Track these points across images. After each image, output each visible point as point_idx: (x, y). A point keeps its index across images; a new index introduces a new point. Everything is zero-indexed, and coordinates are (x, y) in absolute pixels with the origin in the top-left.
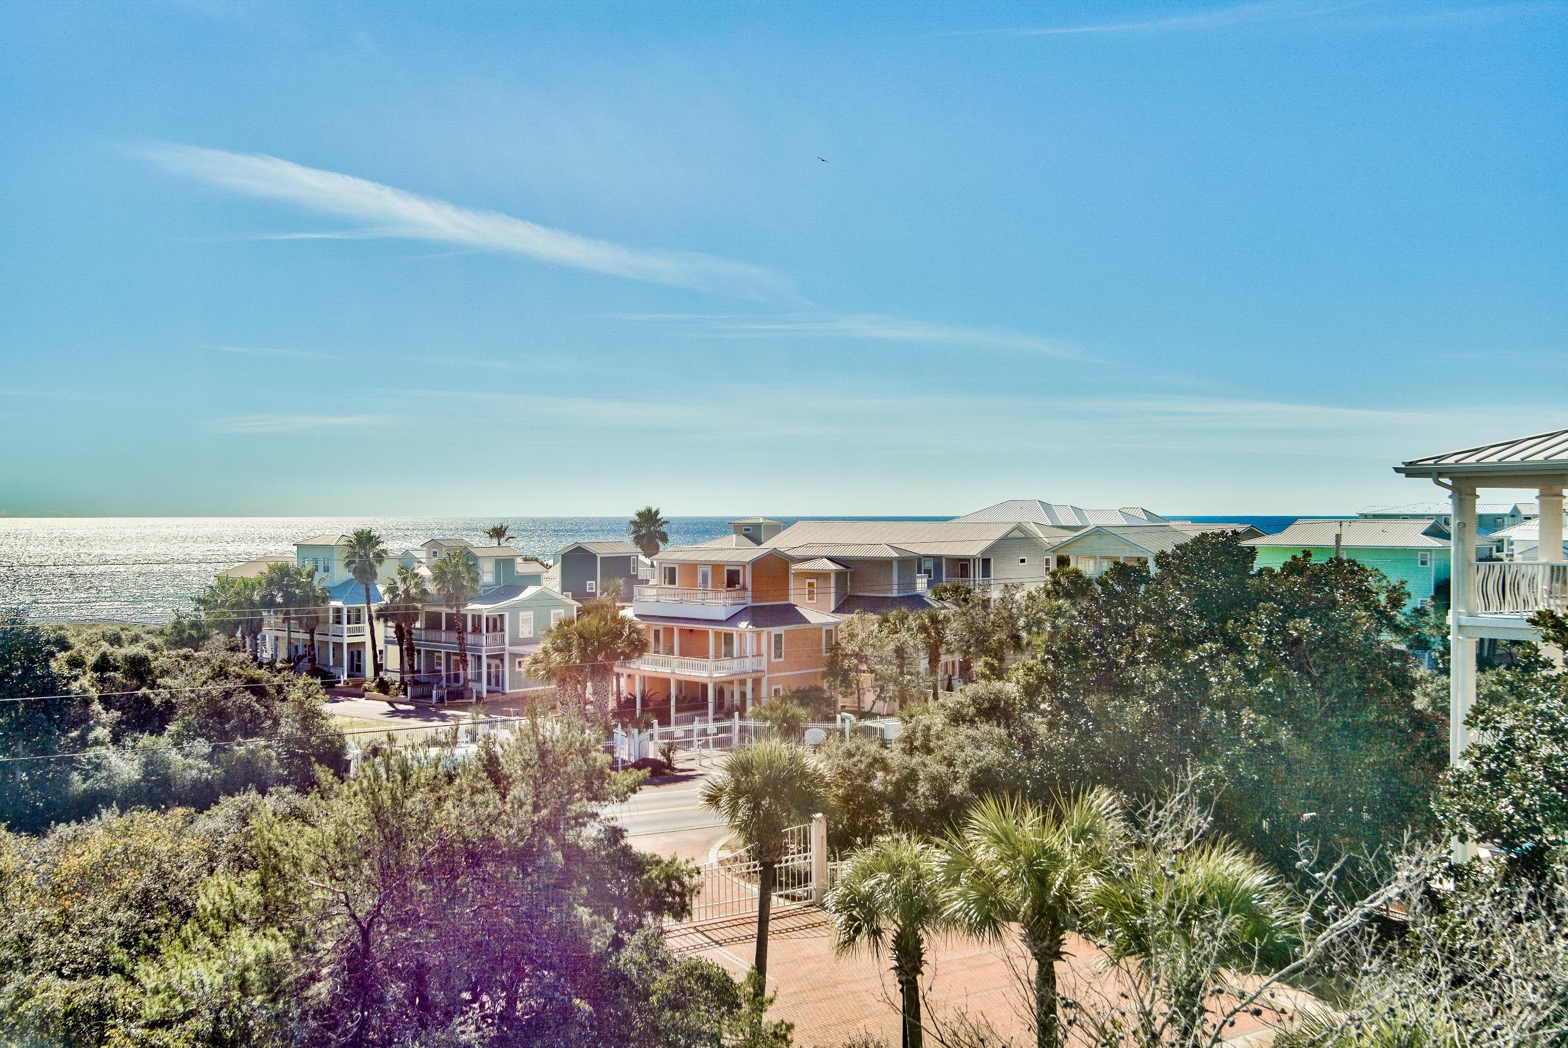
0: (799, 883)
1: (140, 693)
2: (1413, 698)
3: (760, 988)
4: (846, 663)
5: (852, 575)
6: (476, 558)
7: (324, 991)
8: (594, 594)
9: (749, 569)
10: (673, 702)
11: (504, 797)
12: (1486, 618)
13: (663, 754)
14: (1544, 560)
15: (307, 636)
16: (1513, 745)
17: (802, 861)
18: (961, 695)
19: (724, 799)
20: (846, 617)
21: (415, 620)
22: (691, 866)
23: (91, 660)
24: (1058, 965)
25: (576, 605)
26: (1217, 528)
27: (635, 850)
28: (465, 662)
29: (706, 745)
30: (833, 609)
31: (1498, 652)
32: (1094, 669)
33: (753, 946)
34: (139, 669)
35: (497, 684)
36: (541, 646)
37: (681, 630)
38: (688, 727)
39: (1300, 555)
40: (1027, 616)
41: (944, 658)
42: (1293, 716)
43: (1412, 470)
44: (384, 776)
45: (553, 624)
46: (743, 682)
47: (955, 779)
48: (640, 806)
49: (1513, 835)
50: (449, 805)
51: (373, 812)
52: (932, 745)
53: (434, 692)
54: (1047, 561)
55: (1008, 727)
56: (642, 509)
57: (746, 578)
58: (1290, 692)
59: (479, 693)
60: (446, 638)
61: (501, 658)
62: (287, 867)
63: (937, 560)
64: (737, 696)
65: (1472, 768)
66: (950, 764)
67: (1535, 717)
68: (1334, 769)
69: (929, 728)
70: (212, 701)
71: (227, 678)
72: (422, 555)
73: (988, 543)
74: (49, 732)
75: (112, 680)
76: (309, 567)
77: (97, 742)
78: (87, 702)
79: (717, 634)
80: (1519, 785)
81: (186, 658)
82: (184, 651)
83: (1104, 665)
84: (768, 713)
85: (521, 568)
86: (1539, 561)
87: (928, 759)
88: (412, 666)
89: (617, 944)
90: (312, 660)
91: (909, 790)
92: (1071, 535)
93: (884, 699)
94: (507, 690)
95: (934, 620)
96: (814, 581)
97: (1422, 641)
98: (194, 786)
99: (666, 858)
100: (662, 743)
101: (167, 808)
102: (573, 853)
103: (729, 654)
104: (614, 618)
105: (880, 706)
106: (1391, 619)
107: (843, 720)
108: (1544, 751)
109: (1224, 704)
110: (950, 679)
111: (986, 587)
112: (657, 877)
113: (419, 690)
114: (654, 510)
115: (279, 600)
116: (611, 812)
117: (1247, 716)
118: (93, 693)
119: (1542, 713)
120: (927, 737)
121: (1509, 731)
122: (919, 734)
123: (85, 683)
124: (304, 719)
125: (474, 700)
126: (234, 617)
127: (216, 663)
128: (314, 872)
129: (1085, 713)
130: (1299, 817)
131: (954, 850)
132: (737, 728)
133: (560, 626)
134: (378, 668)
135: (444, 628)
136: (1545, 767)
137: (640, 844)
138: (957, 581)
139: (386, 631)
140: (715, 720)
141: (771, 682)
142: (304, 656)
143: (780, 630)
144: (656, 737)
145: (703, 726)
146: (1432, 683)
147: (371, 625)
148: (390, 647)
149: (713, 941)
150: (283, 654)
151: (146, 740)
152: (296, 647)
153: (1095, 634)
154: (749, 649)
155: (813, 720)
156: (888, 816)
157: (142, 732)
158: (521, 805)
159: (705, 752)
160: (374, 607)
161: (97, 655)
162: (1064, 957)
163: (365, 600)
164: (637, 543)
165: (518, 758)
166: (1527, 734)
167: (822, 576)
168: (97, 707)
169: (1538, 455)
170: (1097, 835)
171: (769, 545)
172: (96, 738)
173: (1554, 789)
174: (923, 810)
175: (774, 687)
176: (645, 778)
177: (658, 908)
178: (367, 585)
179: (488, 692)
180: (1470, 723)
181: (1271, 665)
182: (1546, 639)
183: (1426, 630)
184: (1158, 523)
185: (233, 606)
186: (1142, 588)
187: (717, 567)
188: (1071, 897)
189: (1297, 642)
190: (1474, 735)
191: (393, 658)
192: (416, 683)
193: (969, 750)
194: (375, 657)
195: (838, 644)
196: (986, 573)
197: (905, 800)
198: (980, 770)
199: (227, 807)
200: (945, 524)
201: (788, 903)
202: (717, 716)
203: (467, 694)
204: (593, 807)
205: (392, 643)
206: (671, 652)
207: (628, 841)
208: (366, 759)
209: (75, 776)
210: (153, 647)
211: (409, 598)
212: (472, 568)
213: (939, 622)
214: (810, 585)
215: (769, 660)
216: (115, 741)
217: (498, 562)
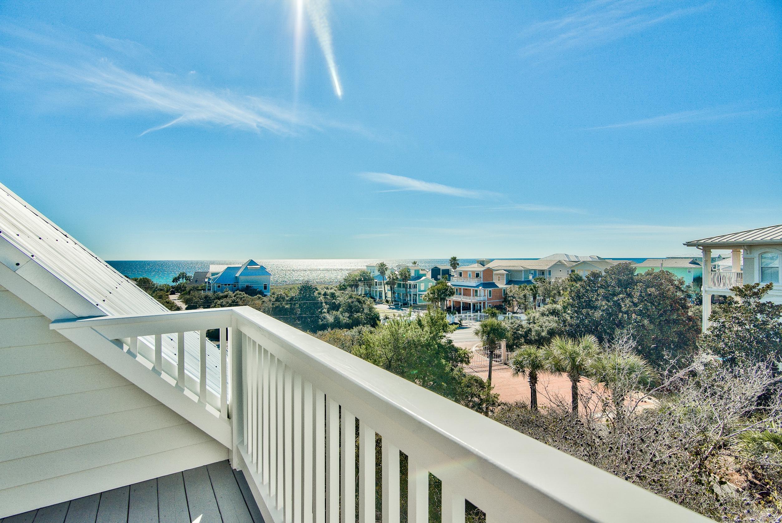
0: (498, 357)
1: (333, 301)
2: (688, 312)
3: (490, 384)
4: (509, 298)
5: (511, 274)
6: (410, 269)
8: (440, 279)
9: (482, 273)
10: (461, 308)
11: (423, 330)
12: (714, 289)
13: (459, 321)
14: (734, 271)
15: (369, 289)
16: (725, 327)
17: (499, 352)
18: (542, 308)
19: (480, 334)
20: (509, 286)
21: (395, 285)
22: (470, 351)
23: (323, 293)
24: (578, 384)
25: (435, 282)
26: (624, 262)
27: (455, 346)
28: (407, 296)
29: (471, 319)
30: (505, 283)
31: (715, 299)
32: (584, 302)
33: (487, 373)
34: (333, 295)
35: (415, 302)
36: (427, 292)
37: (463, 289)
38: (466, 314)
39: (650, 269)
40: (562, 286)
41: (538, 298)
42: (649, 316)
43: (689, 244)
44: (393, 324)
45: (430, 287)
46: (480, 303)
47: (543, 331)
48: (456, 335)
49: (725, 353)
50: (409, 332)
51: (391, 333)
52: (536, 322)
53: (400, 304)
54: (568, 271)
55: (558, 317)
56: (452, 257)
57: (481, 275)
58: (648, 310)
59: (411, 304)
60: (402, 290)
61: (416, 295)
62: (372, 345)
63: (535, 270)
64: (479, 307)
65: (711, 333)
66: (541, 327)
67: (732, 318)
68: (662, 333)
69: (535, 317)
70: (349, 303)
71: (352, 298)
72: (396, 269)
73: (549, 266)
74: (315, 309)
75: (327, 298)
76: (370, 271)
77: (324, 313)
78: (322, 303)
79: (473, 290)
80: (727, 339)
81: (343, 293)
82: (342, 291)
83: (588, 301)
84: (487, 311)
85: (421, 272)
86: (732, 271)
87: (535, 325)
88: (394, 297)
89: (452, 370)
90: (370, 294)
91: (529, 334)
92: (575, 264)
93: (520, 309)
94: (418, 303)
95: (535, 287)
97: (689, 295)
98: (345, 324)
99: (464, 348)
100: (459, 319)
102: (440, 346)
103: (476, 295)
104: (446, 285)
105: (519, 311)
106: (680, 288)
107: (509, 314)
108: (735, 329)
109: (627, 313)
110: (539, 303)
111: (550, 278)
112: (462, 353)
113: (396, 303)
114: (455, 257)
115: (363, 279)
116: (449, 335)
117: (634, 316)
118: (323, 301)
119: (735, 317)
120: (534, 320)
121: (723, 322)
122: (532, 318)
123: (322, 298)
124: (370, 309)
125: (409, 306)
126: (352, 284)
127: (350, 294)
128: (377, 346)
129: (582, 314)
130: (650, 346)
131: (547, 351)
132: (479, 315)
133: (431, 287)
134: (386, 297)
135: (402, 287)
136: (736, 334)
137: (456, 344)
138: (541, 276)
139: (388, 288)
140: (473, 313)
141: (488, 303)
142: (368, 293)
143: (491, 289)
144: (457, 317)
145: (470, 314)
146: (693, 308)
147: (384, 286)
149: (475, 371)
150: (363, 293)
151: (335, 312)
152: (367, 291)
153: (585, 291)
154: (482, 294)
155: (500, 314)
156: (523, 341)
157: (334, 311)
158: (427, 332)
159: (470, 321)
160: (385, 282)
161: (324, 292)
162: (580, 382)
163: (383, 280)
164: (451, 266)
165: (426, 320)
166: (729, 323)
167: (503, 275)
168: (324, 304)
169: (732, 239)
170: (590, 348)
171: (487, 266)
172: (324, 312)
173: (739, 340)
174: (533, 339)
175: (489, 305)
176: (457, 327)
177: (462, 361)
178: (383, 276)
179: (413, 304)
180: (710, 320)
181: (642, 301)
182: (736, 295)
183: (690, 292)
184: (602, 260)
185: (352, 281)
186: (600, 279)
187: (473, 272)
188: (583, 365)
189: (650, 295)
190: (710, 323)
191: (389, 294)
192: (395, 301)
193: (547, 323)
194: (385, 294)
195: (507, 293)
196: (550, 274)
197: (528, 336)
198: (550, 329)
199: (355, 330)
200: (537, 260)
201: (495, 362)
203: (408, 304)
204: (444, 334)
205: (390, 291)
206: (460, 294)
207: (453, 343)
208: (384, 319)
209: (320, 320)
210: (335, 290)
211: (393, 279)
212: (409, 272)
213: (536, 288)
214: (499, 277)
215: (488, 297)
216: (328, 312)
217: (415, 270)
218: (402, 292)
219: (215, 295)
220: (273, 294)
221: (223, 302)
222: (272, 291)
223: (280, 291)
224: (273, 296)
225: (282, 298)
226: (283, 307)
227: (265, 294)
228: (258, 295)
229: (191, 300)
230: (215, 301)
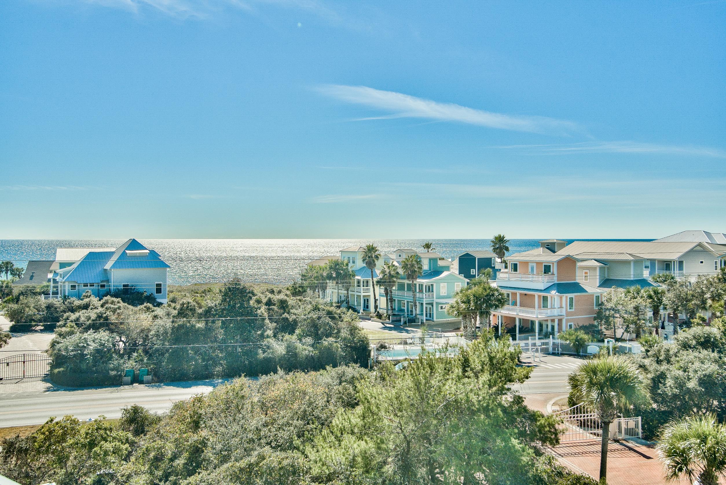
1: (284, 316)
4: (607, 313)
5: (608, 268)
6: (420, 258)
7: (390, 470)
8: (475, 276)
9: (555, 264)
10: (517, 329)
15: (346, 292)
18: (684, 334)
20: (606, 290)
21: (393, 286)
23: (264, 300)
25: (467, 281)
27: (529, 408)
28: (416, 305)
29: (537, 351)
30: (598, 285)
34: (283, 305)
35: (430, 317)
36: (455, 300)
37: (521, 294)
38: (527, 342)
41: (662, 312)
45: (458, 290)
46: (553, 321)
47: (689, 379)
50: (449, 383)
51: (416, 385)
52: (672, 360)
53: (402, 319)
54: (716, 262)
56: (497, 235)
57: (554, 269)
59: (422, 320)
60: (407, 295)
61: (432, 304)
63: (652, 261)
64: (550, 329)
66: (685, 371)
69: (668, 351)
70: (313, 320)
71: (319, 310)
72: (393, 256)
73: (681, 254)
74: (250, 332)
75: (272, 310)
76: (346, 261)
77: (268, 337)
78: (263, 319)
79: (539, 296)
81: (300, 300)
82: (299, 298)
84: (567, 336)
85: (440, 263)
87: (671, 368)
88: (391, 307)
90: (348, 303)
91: (661, 383)
93: (628, 332)
94: (435, 320)
95: (656, 292)
96: (588, 271)
98: (306, 358)
101: (308, 371)
103: (545, 306)
104: (489, 288)
105: (626, 336)
107: (608, 342)
110: (663, 323)
111: (680, 275)
113: (395, 318)
114: (502, 236)
115: (334, 276)
118: (266, 315)
120: (668, 355)
123: (263, 310)
124: (351, 330)
125: (420, 323)
126: (316, 283)
127: (313, 303)
128: (385, 412)
132: (551, 343)
133: (461, 291)
134: (376, 307)
135: (406, 290)
138: (666, 272)
139: (380, 291)
140: (539, 339)
141: (567, 321)
142: (344, 301)
143: (572, 295)
145: (534, 342)
147: (374, 288)
148: (382, 298)
149: (558, 454)
150: (335, 299)
151: (287, 336)
152: (341, 296)
154: (557, 304)
155: (592, 341)
157: (285, 333)
159: (537, 354)
160: (375, 279)
161: (267, 299)
163: (371, 277)
164: (494, 251)
167: (592, 269)
168: (267, 321)
171: (562, 253)
172: (267, 335)
175: (569, 324)
178: (372, 270)
179: (426, 320)
185: (314, 278)
187: (538, 263)
191: (383, 303)
192: (394, 315)
193: (697, 365)
194: (375, 302)
195: (602, 303)
196: (681, 268)
197: (659, 389)
198: (705, 376)
199: (331, 372)
201: (595, 437)
202: (540, 337)
203: (417, 321)
204: (508, 385)
205: (383, 296)
206: (515, 304)
207: (525, 403)
208: (378, 350)
209: (260, 351)
210: (286, 295)
211: (391, 276)
212: (419, 262)
213: (658, 293)
214: (586, 273)
215: (566, 310)
216: (275, 336)
217: (430, 260)
218: (406, 299)
219: (66, 303)
220: (172, 302)
221: (80, 316)
222: (172, 295)
223: (185, 296)
224: (173, 305)
225: (191, 310)
226: (193, 326)
227: (159, 300)
228: (145, 304)
229: (21, 312)
230: (66, 315)
